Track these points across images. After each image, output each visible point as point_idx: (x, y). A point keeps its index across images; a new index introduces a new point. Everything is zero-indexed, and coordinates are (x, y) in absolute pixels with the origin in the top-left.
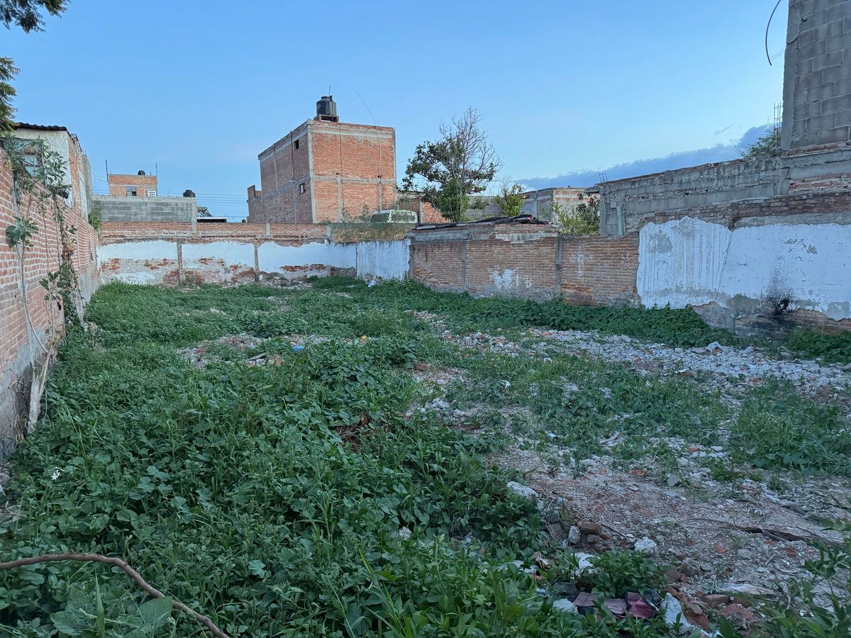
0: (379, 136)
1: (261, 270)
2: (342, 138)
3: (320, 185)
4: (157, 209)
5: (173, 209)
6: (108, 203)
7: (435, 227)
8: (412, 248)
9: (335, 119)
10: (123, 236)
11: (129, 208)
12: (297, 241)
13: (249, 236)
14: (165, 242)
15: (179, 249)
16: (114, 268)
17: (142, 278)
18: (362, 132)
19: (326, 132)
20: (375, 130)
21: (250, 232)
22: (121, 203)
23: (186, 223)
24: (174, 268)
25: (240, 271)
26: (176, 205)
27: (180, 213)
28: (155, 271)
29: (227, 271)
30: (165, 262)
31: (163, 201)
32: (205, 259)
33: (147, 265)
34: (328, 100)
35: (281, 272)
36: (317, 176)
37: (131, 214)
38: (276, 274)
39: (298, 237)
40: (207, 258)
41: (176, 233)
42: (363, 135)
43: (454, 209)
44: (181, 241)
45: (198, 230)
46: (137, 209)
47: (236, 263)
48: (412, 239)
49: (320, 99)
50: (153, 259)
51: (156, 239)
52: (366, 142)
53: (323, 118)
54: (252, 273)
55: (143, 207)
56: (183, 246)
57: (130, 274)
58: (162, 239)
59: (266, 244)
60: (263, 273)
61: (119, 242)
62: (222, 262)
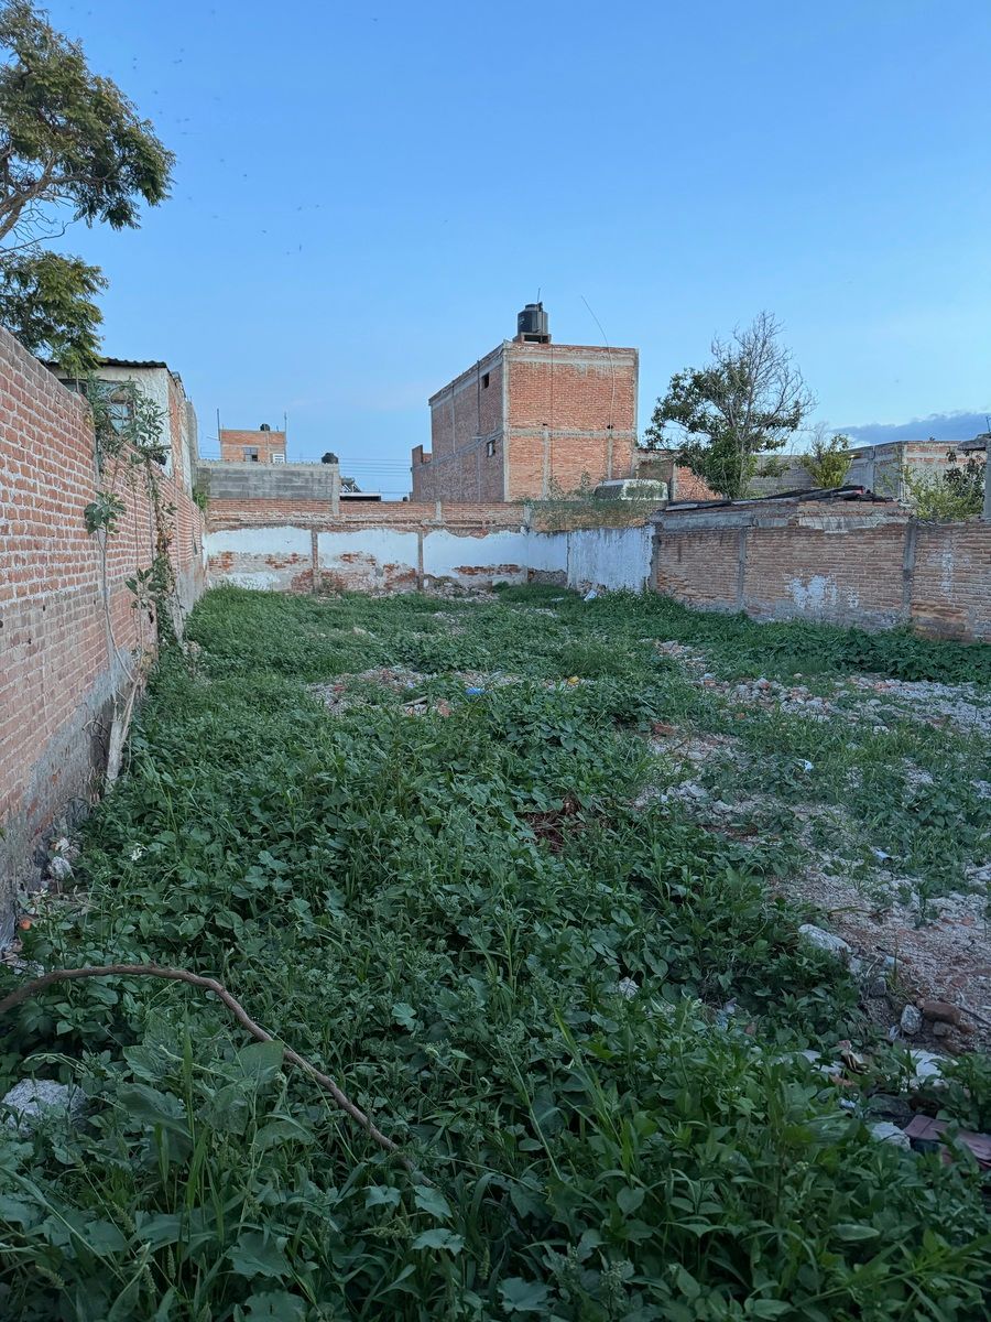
0: (613, 363)
1: (426, 572)
2: (555, 369)
3: (518, 443)
4: (285, 480)
5: (307, 481)
6: (218, 472)
7: (696, 506)
8: (657, 540)
9: (544, 339)
10: (238, 520)
12: (479, 529)
13: (411, 521)
14: (295, 529)
15: (314, 539)
16: (226, 566)
17: (262, 581)
18: (586, 358)
19: (528, 360)
20: (606, 354)
21: (413, 515)
22: (236, 472)
23: (325, 502)
24: (306, 567)
25: (396, 573)
26: (312, 474)
27: (316, 487)
28: (281, 571)
29: (379, 573)
30: (295, 558)
31: (293, 469)
32: (349, 556)
33: (270, 562)
34: (536, 309)
35: (455, 575)
36: (513, 429)
37: (250, 488)
38: (447, 579)
39: (481, 523)
40: (352, 553)
41: (309, 517)
42: (586, 362)
43: (729, 477)
44: (316, 529)
45: (341, 512)
46: (258, 481)
47: (392, 562)
48: (658, 525)
49: (523, 309)
50: (278, 554)
51: (283, 524)
52: (591, 372)
53: (527, 338)
54: (413, 576)
55: (266, 478)
56: (319, 535)
57: (246, 575)
58: (291, 525)
59: (435, 534)
60: (429, 577)
61: (234, 528)
62: (372, 560)
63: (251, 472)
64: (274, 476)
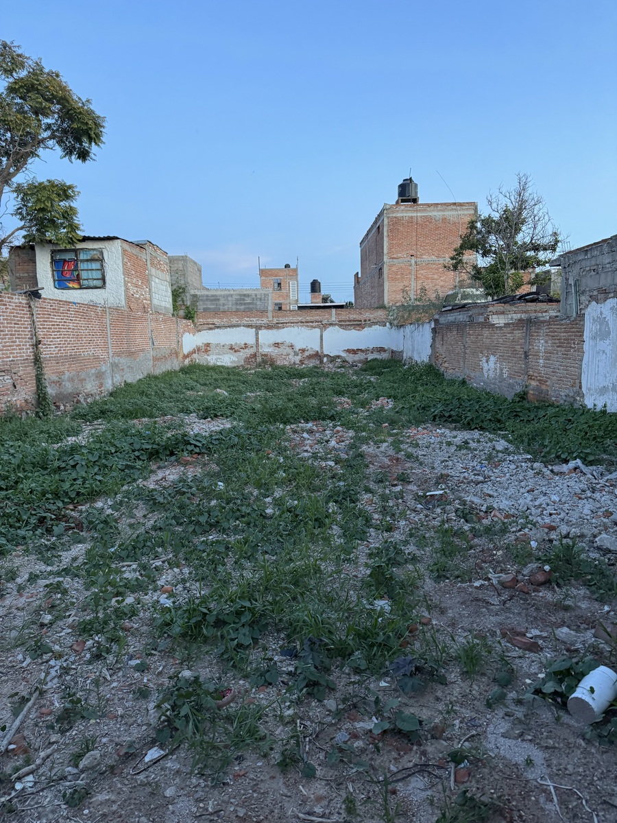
0: (459, 212)
1: (325, 353)
2: (419, 219)
3: (394, 269)
4: (240, 300)
5: (253, 299)
6: (203, 296)
7: (451, 308)
8: (434, 331)
9: (415, 201)
10: (214, 324)
11: (218, 300)
12: (359, 325)
13: (316, 322)
14: (246, 329)
15: (257, 334)
16: (206, 351)
17: (228, 360)
18: (440, 210)
19: (401, 215)
20: (454, 207)
21: (317, 318)
22: (213, 296)
23: (263, 312)
24: (252, 351)
25: (307, 354)
26: (256, 296)
27: (258, 303)
28: (238, 354)
29: (296, 354)
30: (246, 346)
31: (245, 293)
32: (278, 344)
33: (231, 348)
34: (409, 182)
35: (343, 355)
36: (391, 260)
37: (220, 305)
38: (338, 357)
39: (361, 321)
40: (280, 342)
41: (255, 321)
42: (441, 213)
44: (258, 328)
45: (273, 317)
46: (225, 300)
47: (304, 347)
48: (436, 321)
49: (401, 182)
50: (236, 343)
51: (238, 326)
52: (444, 220)
54: (318, 356)
55: (229, 299)
56: (260, 332)
57: (218, 356)
58: (244, 326)
59: (331, 328)
60: (327, 356)
61: (211, 329)
62: (292, 346)
63: (221, 296)
64: (234, 297)
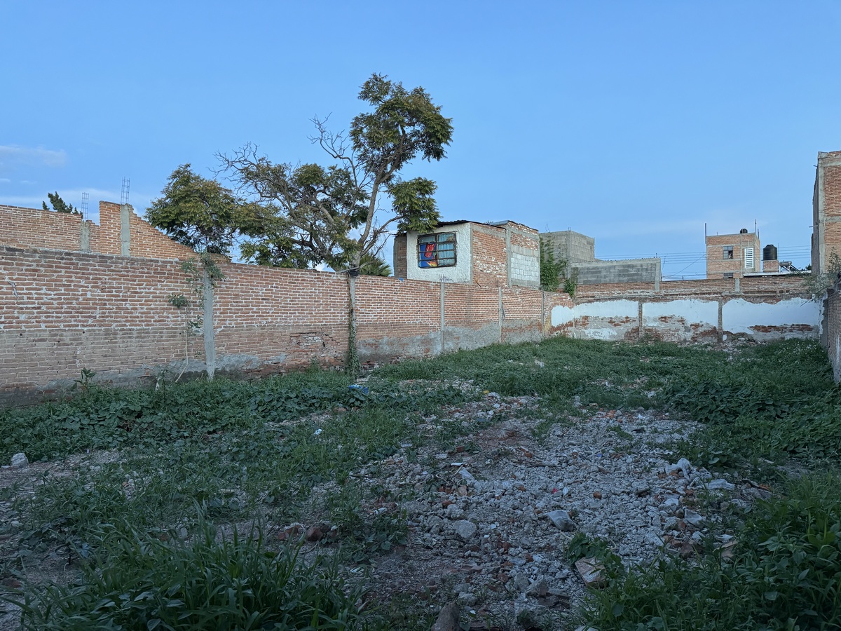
1: (725, 329)
4: (624, 271)
5: (638, 270)
6: (583, 269)
10: (594, 297)
11: (600, 272)
12: (773, 297)
13: (714, 293)
14: (628, 301)
15: (640, 307)
16: (584, 324)
17: (606, 334)
21: (716, 289)
22: (594, 268)
23: (649, 283)
24: (634, 325)
25: (701, 330)
26: (642, 266)
27: (644, 273)
28: (618, 328)
29: (687, 330)
30: (627, 320)
31: (629, 263)
32: (665, 318)
33: (611, 322)
35: (750, 332)
36: (829, 218)
37: (601, 277)
38: (743, 335)
39: (775, 292)
40: (667, 316)
41: (639, 293)
44: (642, 300)
45: (661, 288)
46: (607, 272)
47: (698, 322)
50: (617, 317)
51: (620, 298)
54: (715, 332)
55: (611, 270)
56: (644, 305)
57: (596, 330)
58: (626, 298)
59: (733, 301)
60: (728, 333)
61: (590, 302)
62: (681, 321)
63: (602, 268)
64: (617, 268)
